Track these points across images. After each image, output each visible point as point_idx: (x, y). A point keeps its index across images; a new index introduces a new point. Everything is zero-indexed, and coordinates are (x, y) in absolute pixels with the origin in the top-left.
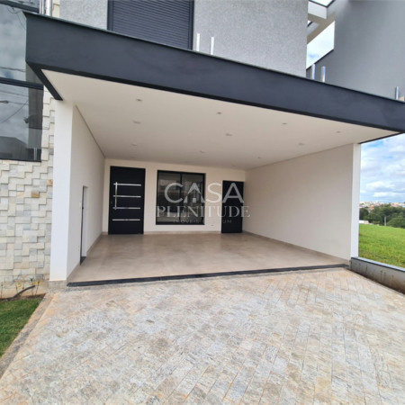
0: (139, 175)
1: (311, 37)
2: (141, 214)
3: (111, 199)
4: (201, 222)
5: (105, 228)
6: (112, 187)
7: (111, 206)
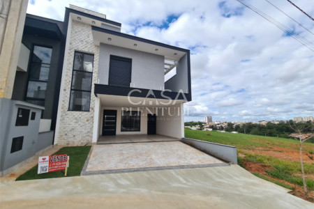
0: (115, 112)
1: (166, 73)
2: (115, 128)
3: (104, 122)
4: (139, 131)
5: (101, 133)
6: (104, 117)
7: (103, 124)
